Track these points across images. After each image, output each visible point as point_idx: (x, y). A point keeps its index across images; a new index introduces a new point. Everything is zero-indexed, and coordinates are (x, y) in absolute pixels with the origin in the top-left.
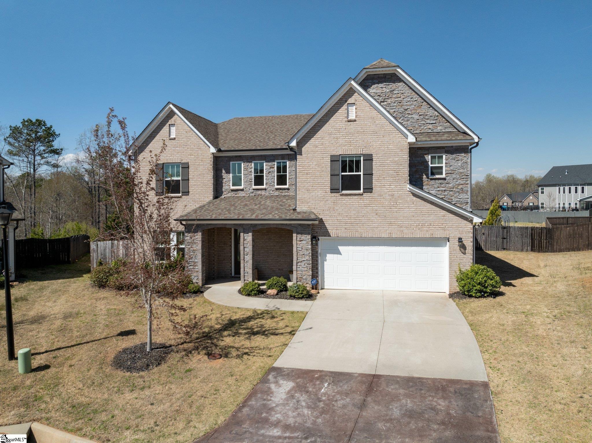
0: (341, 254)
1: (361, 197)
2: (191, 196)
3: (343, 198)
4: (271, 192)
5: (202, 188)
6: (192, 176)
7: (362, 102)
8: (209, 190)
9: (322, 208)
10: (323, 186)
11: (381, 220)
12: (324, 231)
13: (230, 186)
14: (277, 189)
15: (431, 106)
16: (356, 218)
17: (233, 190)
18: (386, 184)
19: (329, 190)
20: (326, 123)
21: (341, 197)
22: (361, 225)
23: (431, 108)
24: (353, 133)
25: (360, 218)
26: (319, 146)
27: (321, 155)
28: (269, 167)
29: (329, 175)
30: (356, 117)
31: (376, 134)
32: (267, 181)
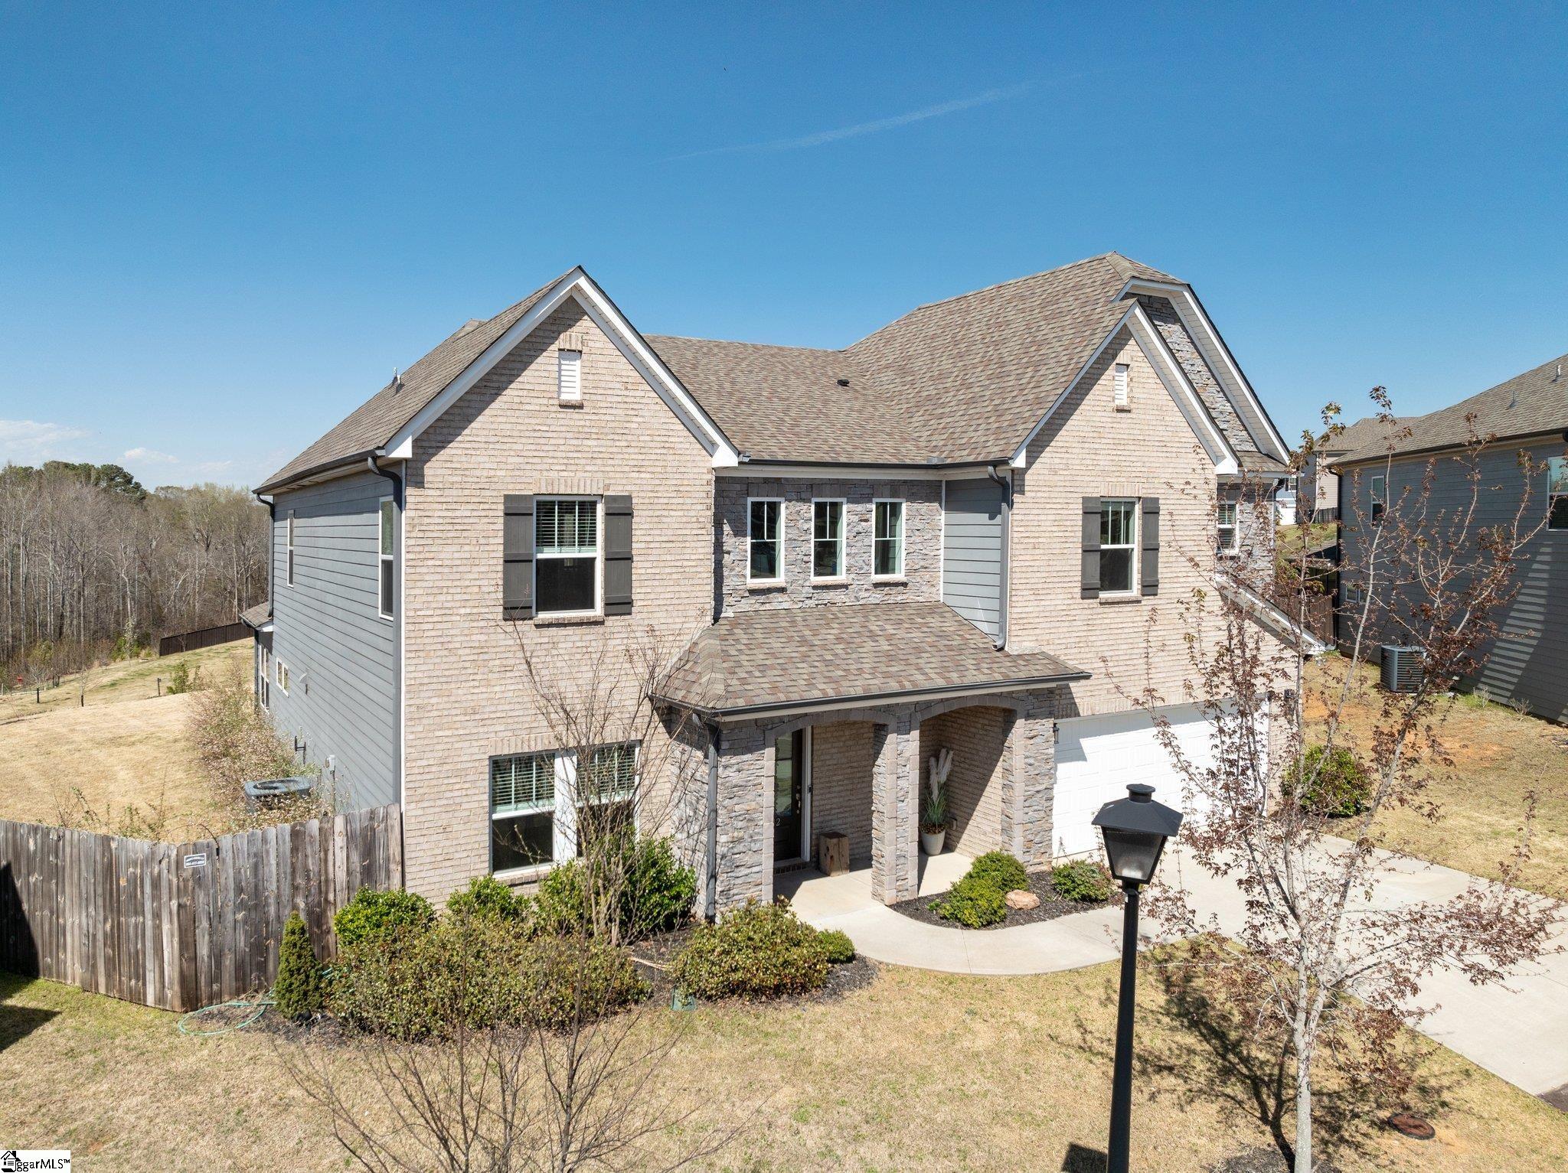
0: (1085, 759)
1: (1136, 607)
2: (639, 616)
3: (1106, 610)
4: (863, 594)
5: (677, 589)
6: (643, 545)
7: (1143, 365)
8: (700, 594)
9: (1064, 641)
10: (1068, 579)
11: (1171, 663)
12: (1065, 702)
13: (744, 576)
14: (877, 585)
15: (1222, 390)
16: (1128, 663)
17: (753, 592)
18: (1180, 575)
19: (1078, 590)
20: (1075, 410)
21: (1101, 610)
22: (1136, 678)
23: (1221, 394)
24: (1126, 442)
25: (1135, 662)
26: (1061, 472)
27: (1064, 495)
28: (856, 518)
29: (1080, 551)
30: (1131, 398)
31: (1165, 449)
32: (852, 561)
